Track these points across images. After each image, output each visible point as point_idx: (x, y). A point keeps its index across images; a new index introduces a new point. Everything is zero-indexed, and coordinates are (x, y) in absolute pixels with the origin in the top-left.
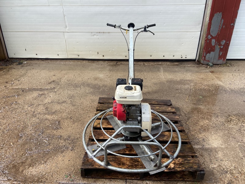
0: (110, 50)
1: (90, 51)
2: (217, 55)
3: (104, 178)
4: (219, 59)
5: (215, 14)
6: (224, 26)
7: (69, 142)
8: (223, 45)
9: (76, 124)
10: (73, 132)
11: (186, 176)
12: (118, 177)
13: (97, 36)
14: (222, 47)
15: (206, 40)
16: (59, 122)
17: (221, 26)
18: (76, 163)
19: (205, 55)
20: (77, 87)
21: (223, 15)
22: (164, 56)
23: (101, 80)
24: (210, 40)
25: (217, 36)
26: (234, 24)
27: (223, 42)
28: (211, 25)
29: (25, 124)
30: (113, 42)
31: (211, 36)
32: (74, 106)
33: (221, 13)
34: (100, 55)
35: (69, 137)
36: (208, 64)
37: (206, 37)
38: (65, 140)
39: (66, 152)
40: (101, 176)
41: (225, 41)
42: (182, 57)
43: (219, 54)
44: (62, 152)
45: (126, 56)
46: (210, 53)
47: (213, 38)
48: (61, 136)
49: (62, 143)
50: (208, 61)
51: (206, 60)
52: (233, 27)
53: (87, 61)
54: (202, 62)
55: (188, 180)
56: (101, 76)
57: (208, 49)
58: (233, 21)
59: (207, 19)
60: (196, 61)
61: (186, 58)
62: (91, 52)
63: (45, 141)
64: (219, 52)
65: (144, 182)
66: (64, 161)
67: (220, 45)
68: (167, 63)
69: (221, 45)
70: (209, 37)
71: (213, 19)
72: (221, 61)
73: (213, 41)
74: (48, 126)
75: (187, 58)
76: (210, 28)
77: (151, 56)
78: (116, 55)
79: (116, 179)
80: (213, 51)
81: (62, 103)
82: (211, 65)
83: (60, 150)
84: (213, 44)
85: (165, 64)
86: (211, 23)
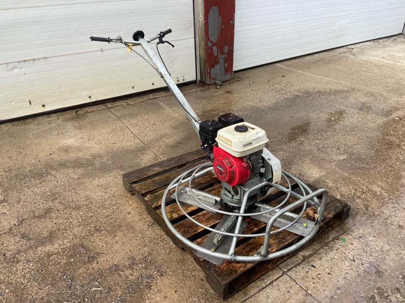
0: (55, 92)
1: (11, 102)
2: (223, 68)
3: (252, 282)
4: (226, 74)
5: (210, 10)
6: (223, 26)
7: (142, 267)
8: (227, 53)
9: (120, 234)
10: (131, 249)
11: (330, 222)
12: (267, 269)
13: (22, 70)
14: (226, 56)
15: (206, 50)
16: (83, 247)
17: (220, 26)
18: (190, 287)
19: (209, 71)
20: (43, 176)
21: (219, 10)
22: (153, 84)
23: (78, 149)
24: (211, 48)
25: (217, 41)
26: (234, 21)
27: (226, 49)
28: (208, 25)
29: (11, 284)
30: (57, 75)
31: (211, 42)
32: (78, 208)
33: (217, 7)
34: (35, 106)
35: (132, 258)
36: (215, 84)
37: (206, 45)
38: (131, 267)
39: (156, 283)
40: (247, 282)
41: (227, 47)
42: (178, 81)
43: (225, 66)
44: (149, 287)
45: (90, 97)
46: (214, 67)
47: (213, 44)
48: (116, 266)
49: (132, 275)
50: (215, 79)
51: (212, 78)
52: (233, 25)
53: (9, 124)
54: (208, 81)
55: (336, 225)
56: (70, 141)
57: (211, 61)
58: (232, 18)
59: (201, 18)
60: (198, 82)
61: (184, 80)
62: (13, 103)
63: (94, 289)
64: (224, 64)
65: (298, 256)
66: (169, 297)
67: (223, 53)
68: (161, 93)
69: (225, 53)
70: (210, 44)
71: (209, 17)
72: (228, 77)
73: (215, 48)
74: (68, 264)
75: (186, 81)
76: (208, 30)
77: (133, 88)
78: (70, 99)
79: (268, 272)
80: (217, 63)
81: (46, 213)
82: (220, 83)
83: (141, 287)
84: (216, 54)
85: (160, 96)
86: (208, 23)
